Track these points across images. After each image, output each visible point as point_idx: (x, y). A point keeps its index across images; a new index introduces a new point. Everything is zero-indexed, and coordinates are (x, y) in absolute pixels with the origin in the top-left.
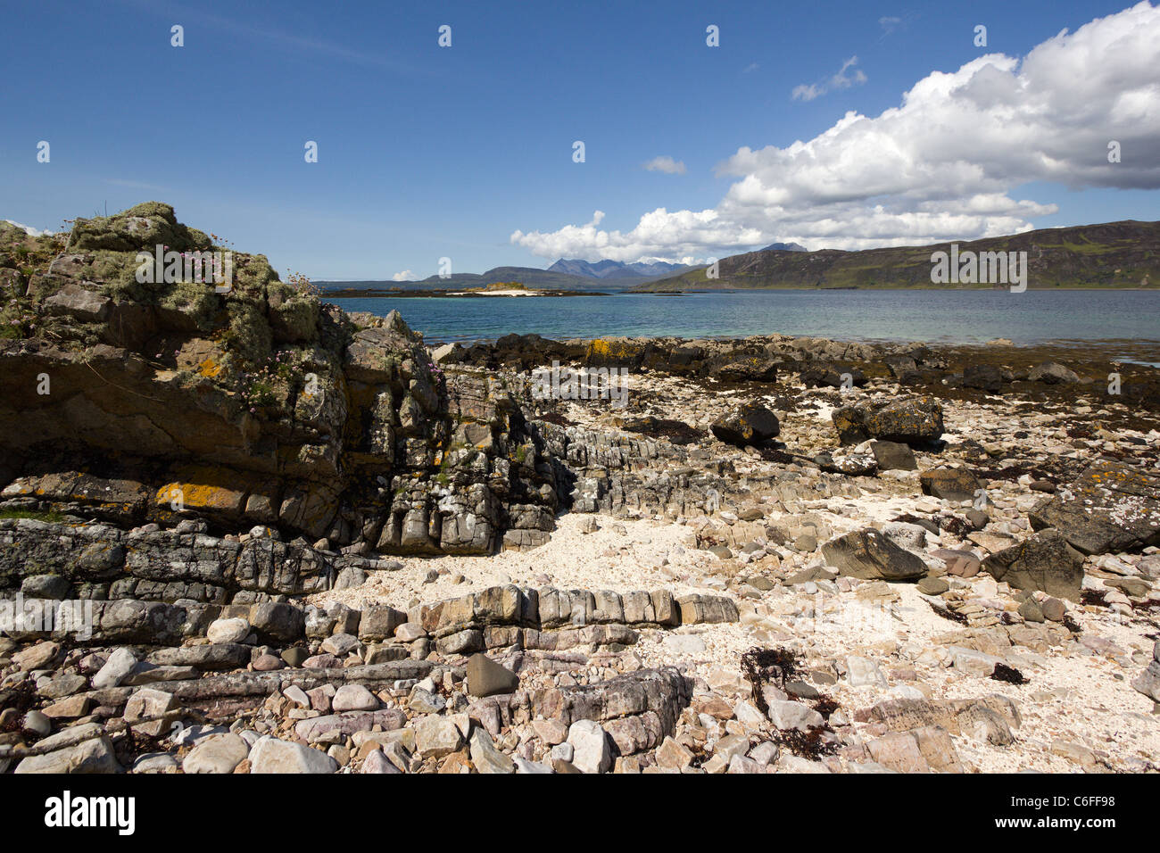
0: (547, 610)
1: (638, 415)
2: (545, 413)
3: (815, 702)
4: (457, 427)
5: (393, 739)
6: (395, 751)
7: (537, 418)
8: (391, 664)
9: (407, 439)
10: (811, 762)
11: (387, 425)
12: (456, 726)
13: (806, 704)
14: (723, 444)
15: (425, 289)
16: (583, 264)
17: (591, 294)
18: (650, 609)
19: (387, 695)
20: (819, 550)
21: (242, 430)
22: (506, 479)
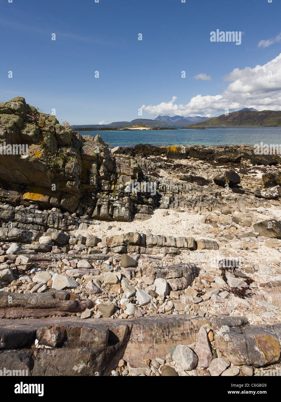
0: (149, 241)
1: (186, 174)
2: (151, 173)
3: (245, 279)
4: (119, 177)
5: (96, 278)
6: (97, 282)
7: (148, 174)
8: (96, 255)
9: (102, 180)
10: (242, 299)
11: (95, 175)
12: (117, 276)
13: (242, 280)
14: (218, 186)
15: (110, 128)
16: (168, 118)
17: (170, 129)
18: (186, 243)
19: (94, 264)
20: (252, 226)
21: (48, 175)
22: (136, 196)
